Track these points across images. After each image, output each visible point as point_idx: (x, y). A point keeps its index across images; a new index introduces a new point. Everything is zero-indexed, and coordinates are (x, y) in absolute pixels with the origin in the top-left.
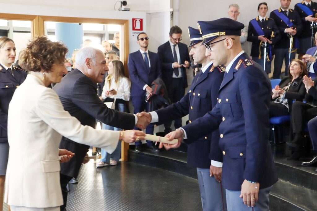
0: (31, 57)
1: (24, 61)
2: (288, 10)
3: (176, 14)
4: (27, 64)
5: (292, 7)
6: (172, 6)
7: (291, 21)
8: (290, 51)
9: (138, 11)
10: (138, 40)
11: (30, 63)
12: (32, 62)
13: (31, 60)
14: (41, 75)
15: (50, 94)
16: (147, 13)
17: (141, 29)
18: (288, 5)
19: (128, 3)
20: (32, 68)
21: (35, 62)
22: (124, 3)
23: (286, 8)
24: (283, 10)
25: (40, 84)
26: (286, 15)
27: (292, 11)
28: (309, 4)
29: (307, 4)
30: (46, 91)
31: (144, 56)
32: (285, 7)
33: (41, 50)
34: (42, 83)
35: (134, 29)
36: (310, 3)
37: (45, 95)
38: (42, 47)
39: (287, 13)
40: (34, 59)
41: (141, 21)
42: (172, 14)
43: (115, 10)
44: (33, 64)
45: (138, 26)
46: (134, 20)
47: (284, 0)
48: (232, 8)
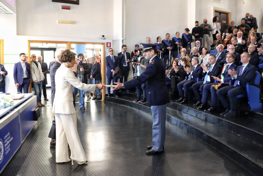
0: (64, 57)
1: (61, 58)
2: (168, 40)
3: (124, 41)
5: (171, 39)
6: (123, 37)
7: (170, 44)
8: (170, 56)
9: (109, 39)
10: (109, 51)
11: (63, 59)
14: (67, 64)
16: (113, 40)
17: (110, 46)
19: (105, 36)
20: (64, 60)
22: (103, 36)
23: (168, 39)
24: (167, 40)
26: (168, 42)
27: (170, 41)
29: (177, 38)
30: (69, 69)
31: (112, 58)
33: (68, 54)
35: (107, 47)
36: (178, 38)
37: (68, 71)
39: (168, 41)
41: (110, 43)
42: (123, 40)
43: (100, 39)
44: (64, 59)
45: (109, 45)
46: (107, 43)
47: (167, 36)
48: (148, 39)
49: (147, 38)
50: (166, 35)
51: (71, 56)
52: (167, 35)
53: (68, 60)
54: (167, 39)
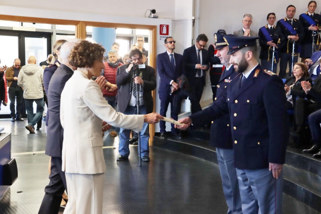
0: (78, 56)
1: (72, 59)
2: (292, 20)
3: (197, 22)
4: (75, 61)
5: (297, 16)
6: (194, 14)
7: (295, 29)
8: (293, 55)
9: (165, 18)
10: (166, 43)
11: (77, 61)
12: (79, 60)
13: (77, 58)
14: (85, 70)
15: (93, 85)
16: (172, 20)
17: (167, 34)
18: (292, 15)
19: (156, 11)
20: (79, 64)
21: (81, 59)
22: (154, 11)
23: (291, 18)
24: (288, 20)
25: (85, 77)
26: (290, 24)
27: (296, 21)
28: (311, 15)
29: (310, 14)
30: (91, 83)
31: (170, 57)
32: (290, 16)
33: (85, 50)
34: (86, 76)
35: (161, 34)
36: (313, 14)
37: (90, 86)
38: (86, 47)
39: (292, 23)
40: (81, 57)
41: (167, 27)
42: (194, 21)
43: (146, 17)
44: (79, 62)
45: (165, 31)
46: (161, 26)
47: (290, 11)
48: (246, 18)
49: (244, 16)
50: (287, 10)
51: (91, 55)
52: (290, 9)
53: (86, 63)
54: (289, 18)
